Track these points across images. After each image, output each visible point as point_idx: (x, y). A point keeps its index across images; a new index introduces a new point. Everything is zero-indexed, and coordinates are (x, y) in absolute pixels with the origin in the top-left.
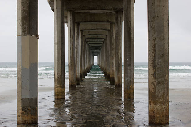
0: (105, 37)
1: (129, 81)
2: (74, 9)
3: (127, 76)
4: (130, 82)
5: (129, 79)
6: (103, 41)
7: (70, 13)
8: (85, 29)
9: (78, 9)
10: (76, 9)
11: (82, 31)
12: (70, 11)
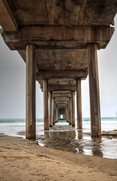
0: (67, 103)
1: (96, 129)
2: (47, 78)
3: (95, 125)
4: (98, 130)
5: (97, 127)
6: (66, 106)
7: (45, 81)
8: (56, 97)
9: (50, 78)
10: (49, 78)
11: (54, 98)
12: (45, 79)
